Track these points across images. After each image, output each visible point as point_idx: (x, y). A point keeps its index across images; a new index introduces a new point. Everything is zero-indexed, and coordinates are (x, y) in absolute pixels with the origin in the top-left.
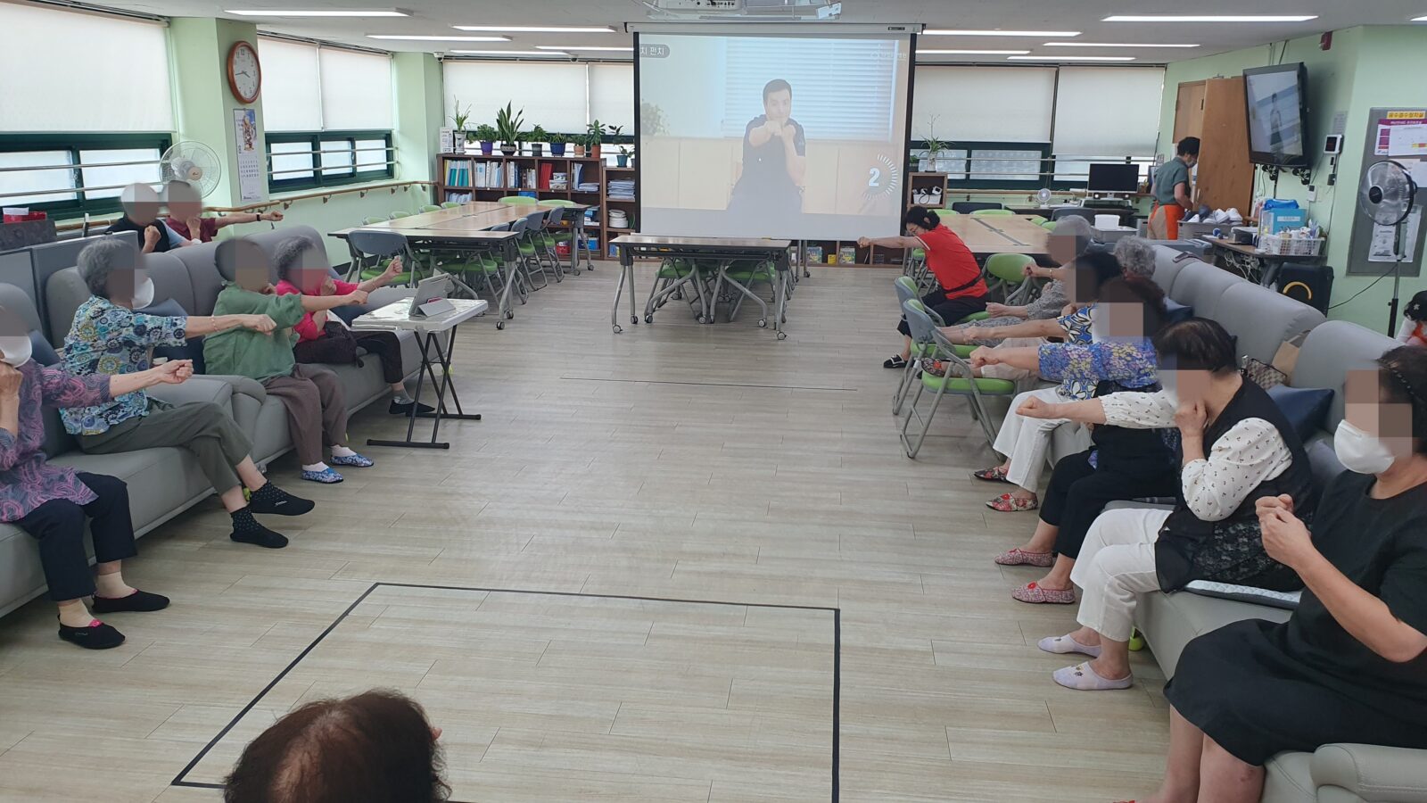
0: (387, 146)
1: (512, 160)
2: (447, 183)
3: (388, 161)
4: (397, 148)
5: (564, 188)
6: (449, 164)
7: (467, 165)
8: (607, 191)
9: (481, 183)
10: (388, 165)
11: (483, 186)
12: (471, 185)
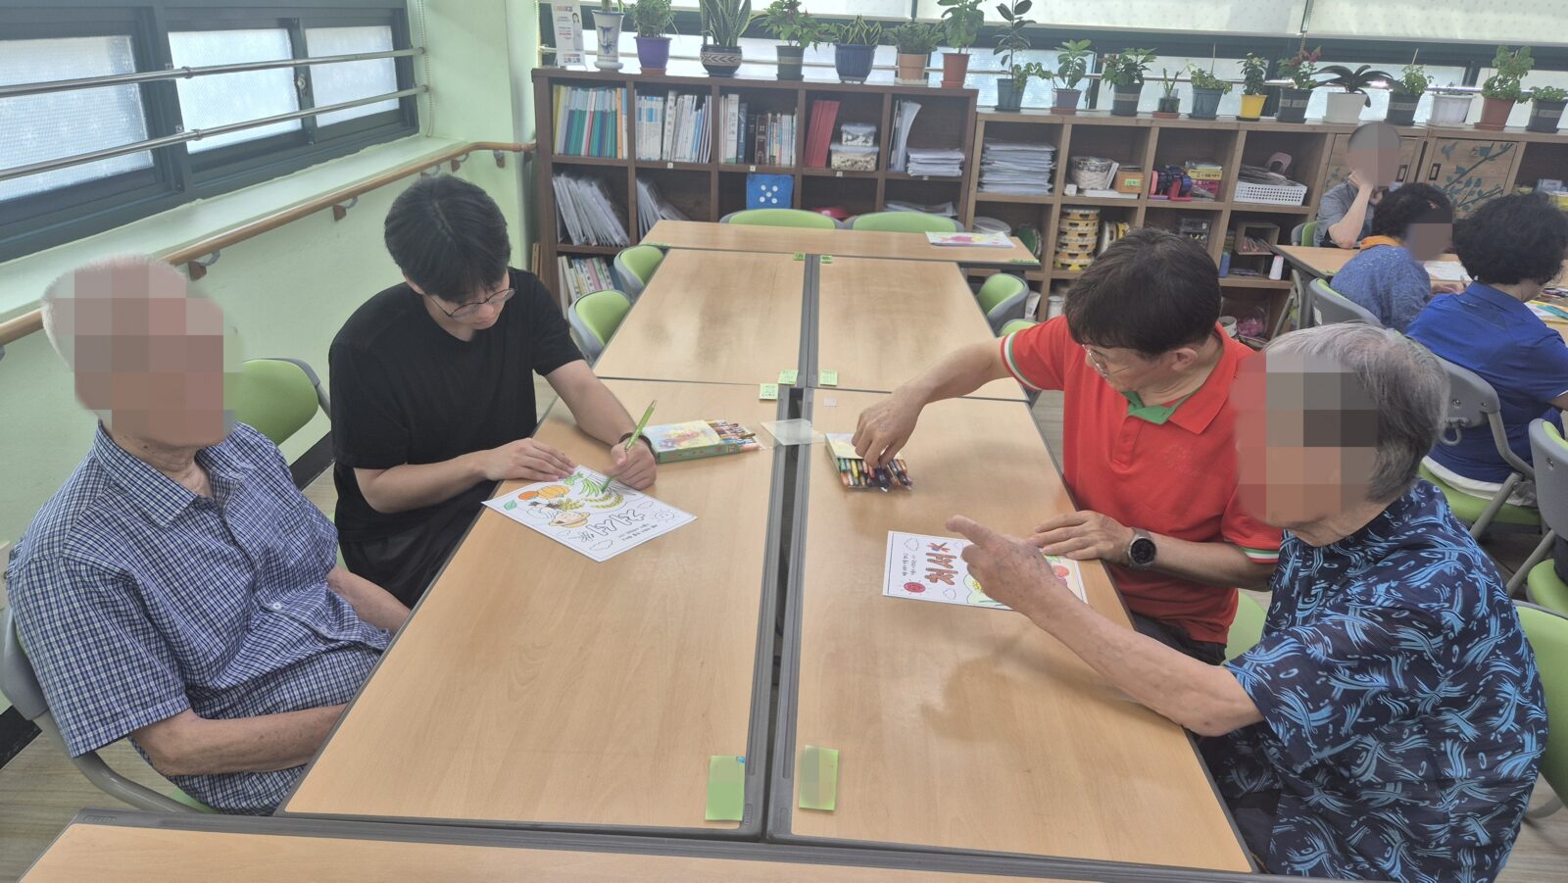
0: (396, 47)
2: (558, 148)
3: (401, 87)
4: (424, 51)
5: (872, 166)
6: (566, 99)
7: (615, 100)
8: (981, 175)
9: (649, 149)
10: (402, 100)
11: (656, 157)
12: (623, 153)
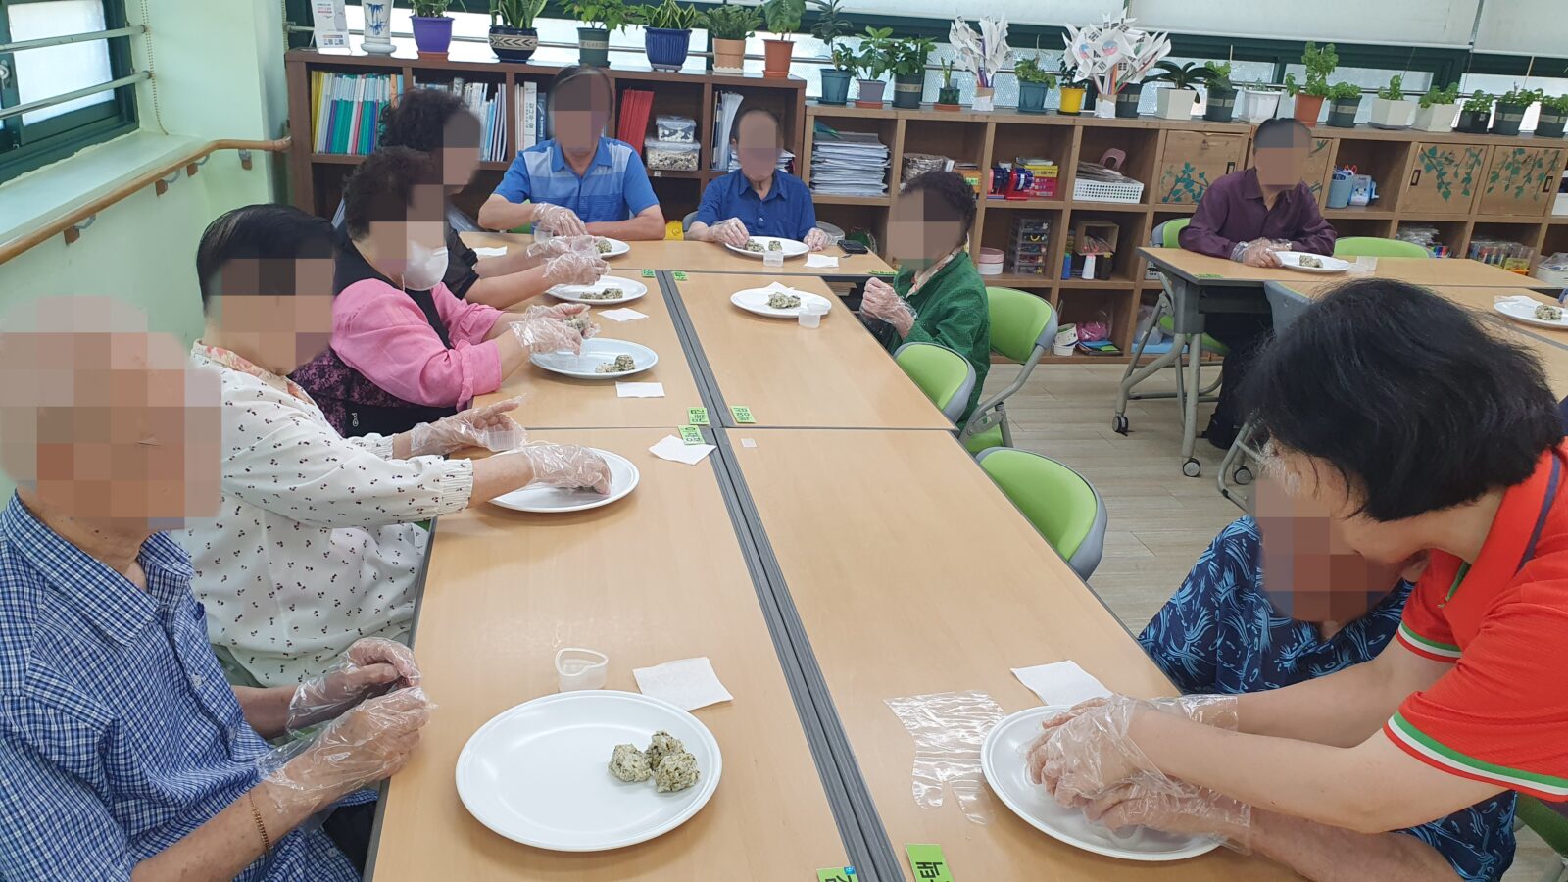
1: (531, 77)
2: (320, 145)
3: (116, 74)
4: (145, 29)
5: (694, 165)
6: (328, 88)
7: (387, 88)
8: (812, 173)
10: (117, 90)
